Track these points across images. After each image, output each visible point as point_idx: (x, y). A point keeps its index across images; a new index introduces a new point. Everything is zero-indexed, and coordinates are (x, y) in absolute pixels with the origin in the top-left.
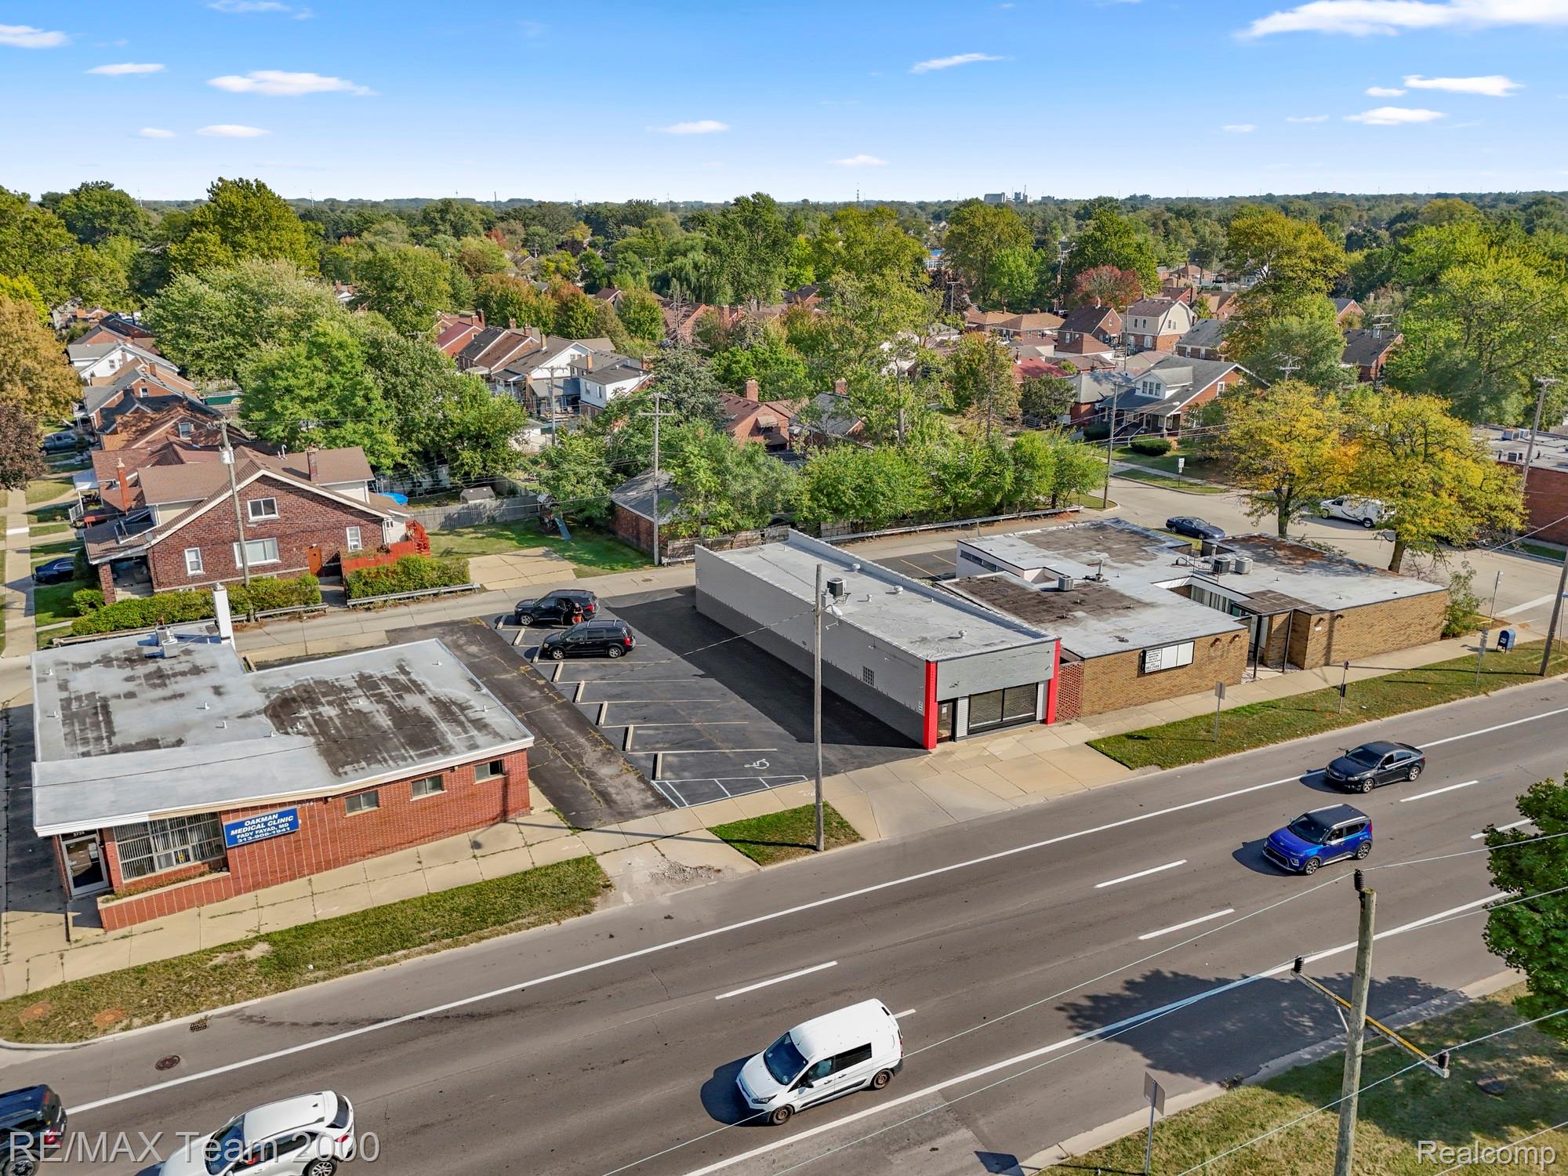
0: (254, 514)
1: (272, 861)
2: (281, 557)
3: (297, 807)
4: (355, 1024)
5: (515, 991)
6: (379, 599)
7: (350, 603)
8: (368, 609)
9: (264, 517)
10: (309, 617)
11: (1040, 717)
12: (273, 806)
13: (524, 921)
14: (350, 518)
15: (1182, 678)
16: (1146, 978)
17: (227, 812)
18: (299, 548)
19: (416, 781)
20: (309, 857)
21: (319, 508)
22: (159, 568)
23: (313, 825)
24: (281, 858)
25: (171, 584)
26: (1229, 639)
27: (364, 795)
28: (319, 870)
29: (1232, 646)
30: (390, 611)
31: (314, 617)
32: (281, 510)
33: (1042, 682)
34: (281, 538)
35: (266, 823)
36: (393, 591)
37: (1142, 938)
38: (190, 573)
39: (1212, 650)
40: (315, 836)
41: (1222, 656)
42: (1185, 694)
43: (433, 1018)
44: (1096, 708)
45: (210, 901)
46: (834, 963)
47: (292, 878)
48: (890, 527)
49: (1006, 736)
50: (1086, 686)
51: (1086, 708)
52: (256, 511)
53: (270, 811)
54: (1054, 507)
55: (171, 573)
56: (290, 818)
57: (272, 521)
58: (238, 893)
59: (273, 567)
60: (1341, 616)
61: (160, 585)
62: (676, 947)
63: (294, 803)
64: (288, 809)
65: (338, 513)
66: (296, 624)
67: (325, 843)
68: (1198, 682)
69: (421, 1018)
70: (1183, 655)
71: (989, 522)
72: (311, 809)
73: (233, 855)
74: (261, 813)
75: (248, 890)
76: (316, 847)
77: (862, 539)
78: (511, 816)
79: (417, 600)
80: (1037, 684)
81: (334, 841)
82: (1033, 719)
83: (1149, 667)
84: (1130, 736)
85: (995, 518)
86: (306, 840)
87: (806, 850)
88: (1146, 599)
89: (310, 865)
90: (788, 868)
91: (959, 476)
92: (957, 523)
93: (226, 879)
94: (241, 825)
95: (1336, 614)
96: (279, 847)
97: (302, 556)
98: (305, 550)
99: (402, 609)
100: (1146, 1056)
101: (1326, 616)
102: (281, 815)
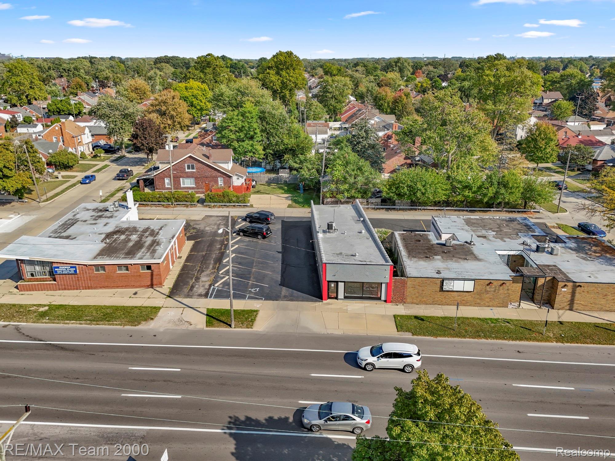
0: (188, 169)
1: (70, 282)
2: (196, 185)
3: (77, 266)
4: (35, 339)
5: (82, 345)
6: (213, 204)
7: (205, 204)
8: (209, 207)
9: (191, 170)
10: (190, 207)
11: (383, 298)
12: (69, 264)
13: (116, 322)
14: (220, 174)
15: (468, 297)
16: (279, 418)
17: (55, 262)
18: (202, 183)
19: (120, 266)
20: (82, 284)
21: (209, 169)
22: (156, 183)
23: (83, 273)
24: (73, 281)
25: (160, 189)
26: (500, 284)
27: (101, 267)
28: (86, 289)
29: (501, 288)
30: (216, 209)
31: (192, 207)
32: (196, 169)
33: (384, 283)
34: (196, 179)
35: (66, 269)
36: (219, 202)
37: (300, 402)
38: (166, 186)
39: (488, 287)
40: (84, 277)
41: (495, 291)
42: (470, 305)
43: (53, 345)
44: (415, 301)
45: (51, 290)
46: (179, 370)
47: (77, 289)
48: (430, 206)
49: (362, 303)
50: (409, 290)
51: (409, 300)
52: (189, 168)
53: (68, 265)
54: (524, 208)
55: (161, 185)
56: (74, 269)
57: (193, 172)
58: (59, 290)
59: (193, 188)
60: (581, 286)
61: (157, 189)
62: (142, 346)
63: (76, 264)
64: (73, 266)
65: (216, 172)
66: (185, 208)
67: (87, 280)
68: (479, 301)
69: (51, 344)
70: (469, 286)
71: (485, 211)
72: (82, 268)
73: (57, 277)
74: (65, 265)
75: (63, 290)
76: (84, 280)
77: (416, 210)
78: (154, 286)
79: (228, 206)
80: (382, 283)
81: (90, 280)
82: (379, 299)
83: (445, 288)
84: (416, 317)
85: (488, 209)
86: (81, 278)
87: (227, 326)
88: (481, 257)
89: (83, 286)
90: (213, 331)
91: (466, 187)
92: (467, 209)
93: (55, 284)
94: (58, 268)
95: (578, 284)
96: (72, 278)
97: (203, 186)
98: (204, 184)
99: (221, 209)
100: (236, 449)
101: (570, 284)
102: (71, 267)
